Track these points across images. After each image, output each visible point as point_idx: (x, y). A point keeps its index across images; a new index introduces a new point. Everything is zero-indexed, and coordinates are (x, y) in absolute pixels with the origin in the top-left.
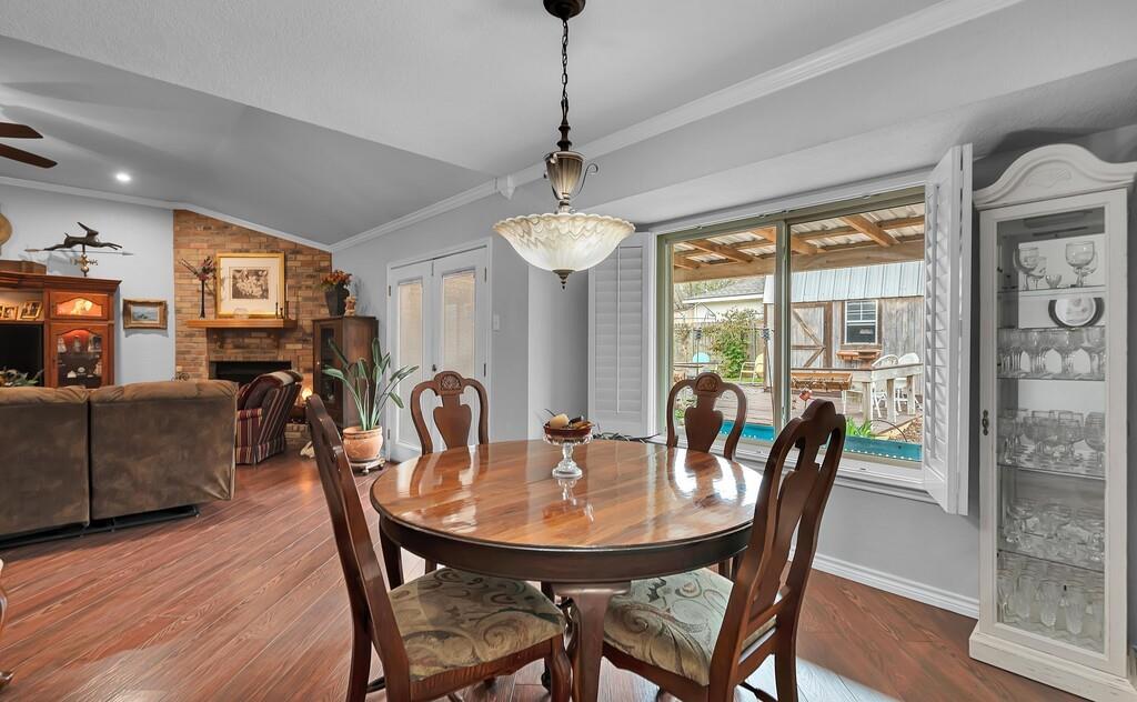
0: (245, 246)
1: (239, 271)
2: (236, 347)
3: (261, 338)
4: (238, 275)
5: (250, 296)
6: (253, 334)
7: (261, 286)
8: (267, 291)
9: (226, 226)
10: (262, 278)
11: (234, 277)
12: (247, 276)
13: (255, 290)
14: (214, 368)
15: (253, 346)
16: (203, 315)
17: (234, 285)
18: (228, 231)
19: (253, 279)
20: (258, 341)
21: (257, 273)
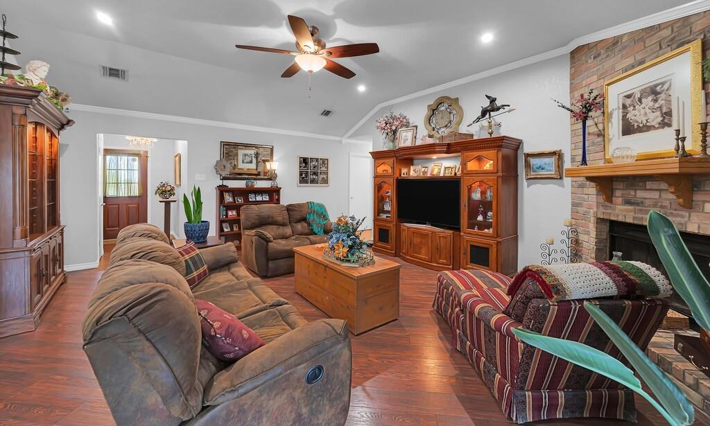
0: (639, 57)
1: (628, 97)
2: (628, 202)
3: (660, 190)
4: (628, 102)
5: (646, 128)
6: (649, 185)
7: (660, 108)
8: (669, 114)
9: (616, 41)
10: (663, 96)
11: (624, 107)
12: (640, 100)
13: (651, 116)
14: (606, 228)
15: (647, 202)
16: (584, 161)
17: (624, 117)
18: (619, 46)
19: (648, 101)
20: (655, 195)
21: (654, 92)
